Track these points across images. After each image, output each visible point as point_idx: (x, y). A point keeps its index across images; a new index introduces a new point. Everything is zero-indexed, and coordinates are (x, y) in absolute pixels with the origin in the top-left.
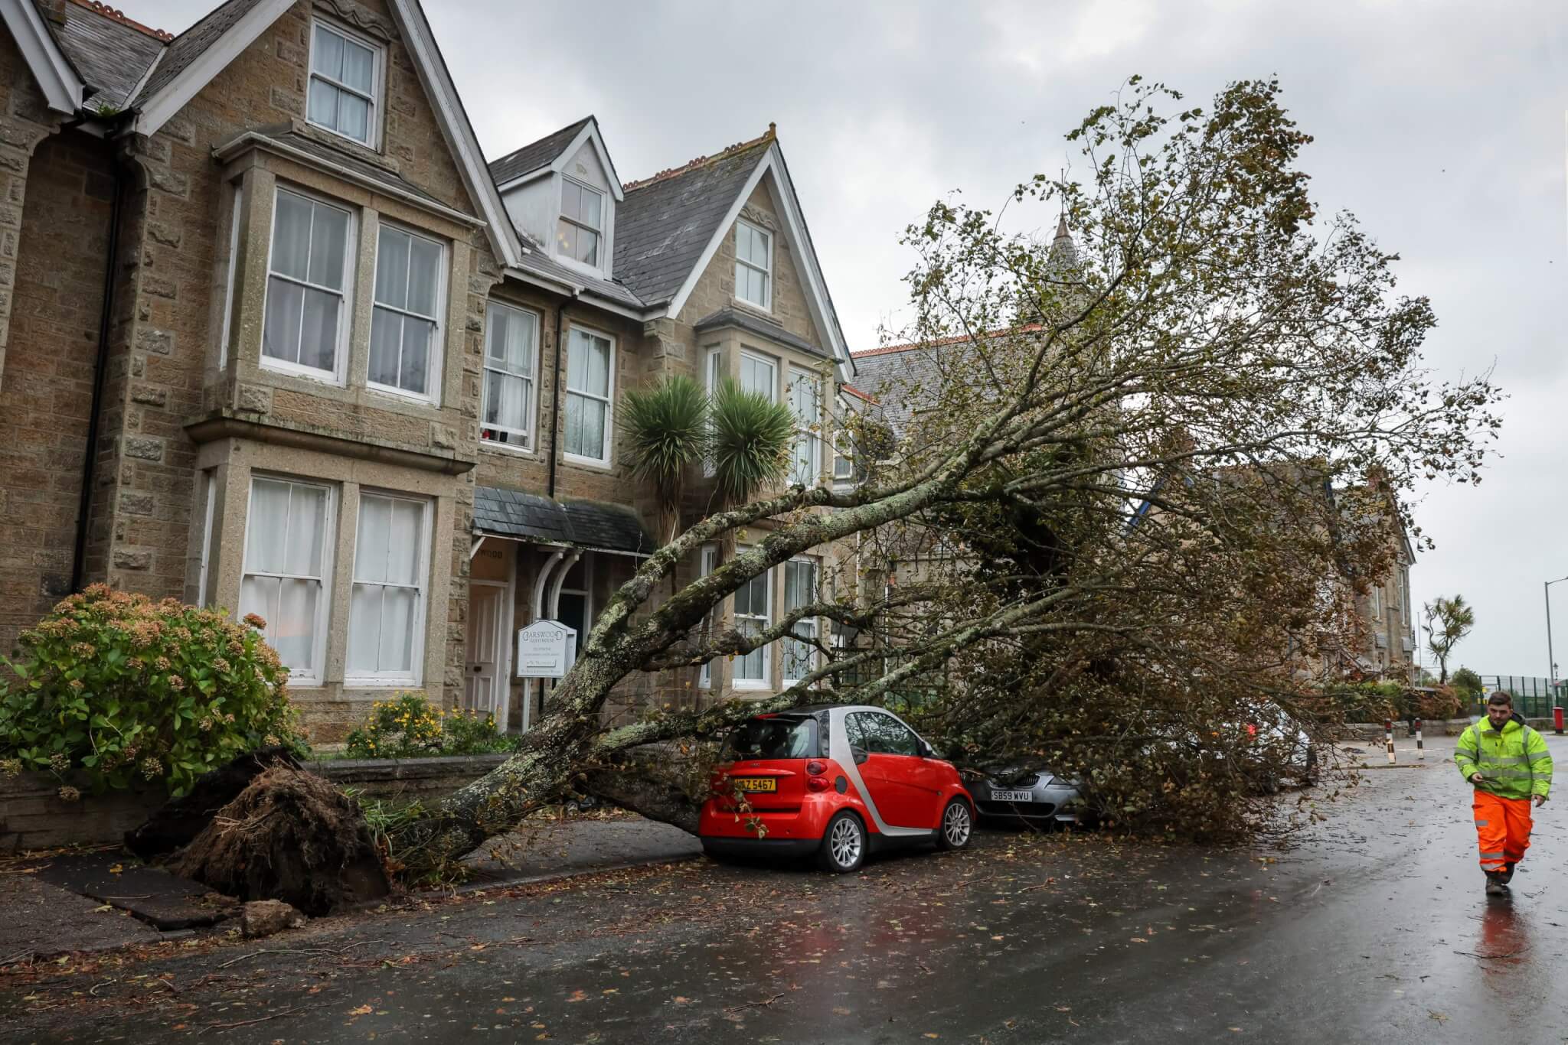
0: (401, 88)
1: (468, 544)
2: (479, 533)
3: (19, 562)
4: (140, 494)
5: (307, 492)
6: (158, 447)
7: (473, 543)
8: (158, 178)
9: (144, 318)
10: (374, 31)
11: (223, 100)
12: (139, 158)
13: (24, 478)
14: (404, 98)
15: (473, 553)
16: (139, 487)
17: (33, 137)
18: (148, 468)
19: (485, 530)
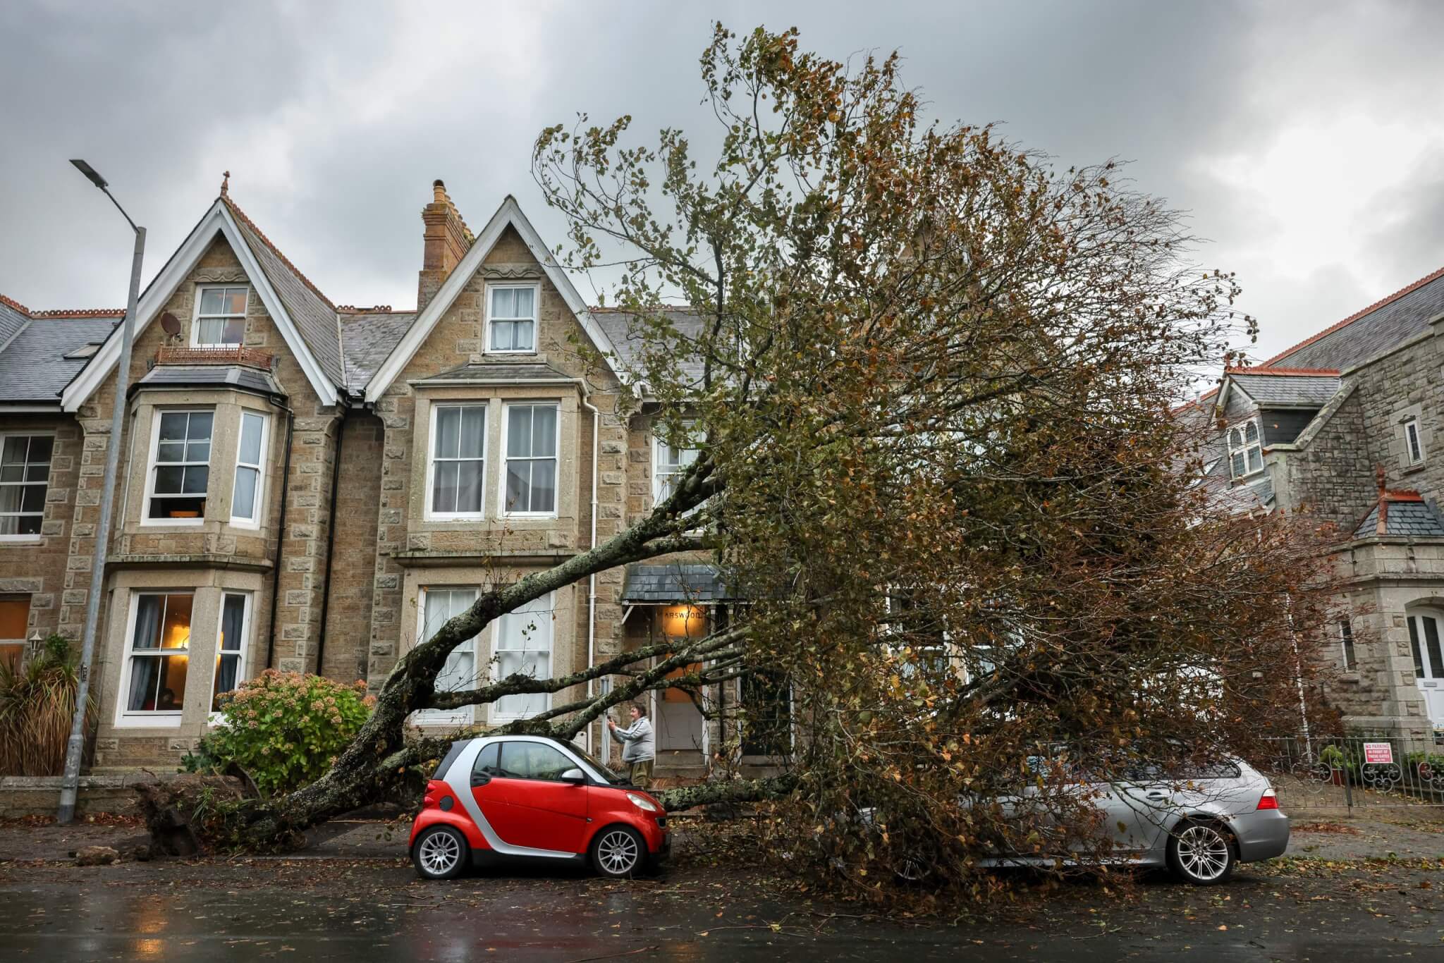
0: (549, 303)
1: (619, 613)
2: (626, 603)
3: (347, 656)
4: (385, 609)
5: (463, 594)
6: (394, 580)
7: (624, 613)
8: (389, 422)
9: (384, 505)
10: (530, 275)
11: (427, 361)
12: (379, 415)
13: (349, 608)
14: (551, 310)
15: (624, 620)
16: (385, 605)
17: (325, 423)
18: (389, 593)
19: (630, 601)
